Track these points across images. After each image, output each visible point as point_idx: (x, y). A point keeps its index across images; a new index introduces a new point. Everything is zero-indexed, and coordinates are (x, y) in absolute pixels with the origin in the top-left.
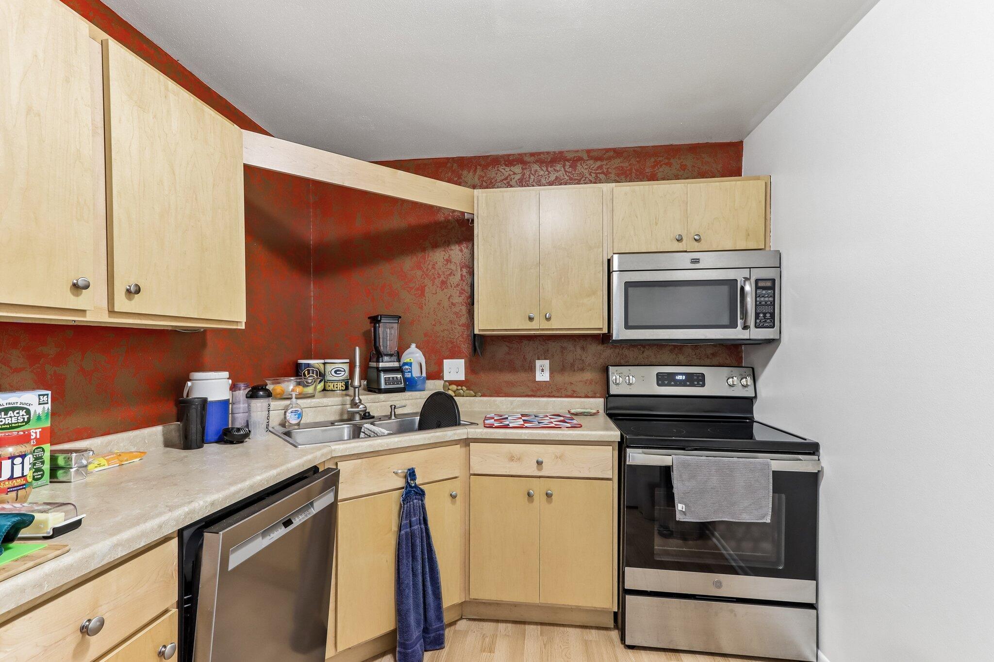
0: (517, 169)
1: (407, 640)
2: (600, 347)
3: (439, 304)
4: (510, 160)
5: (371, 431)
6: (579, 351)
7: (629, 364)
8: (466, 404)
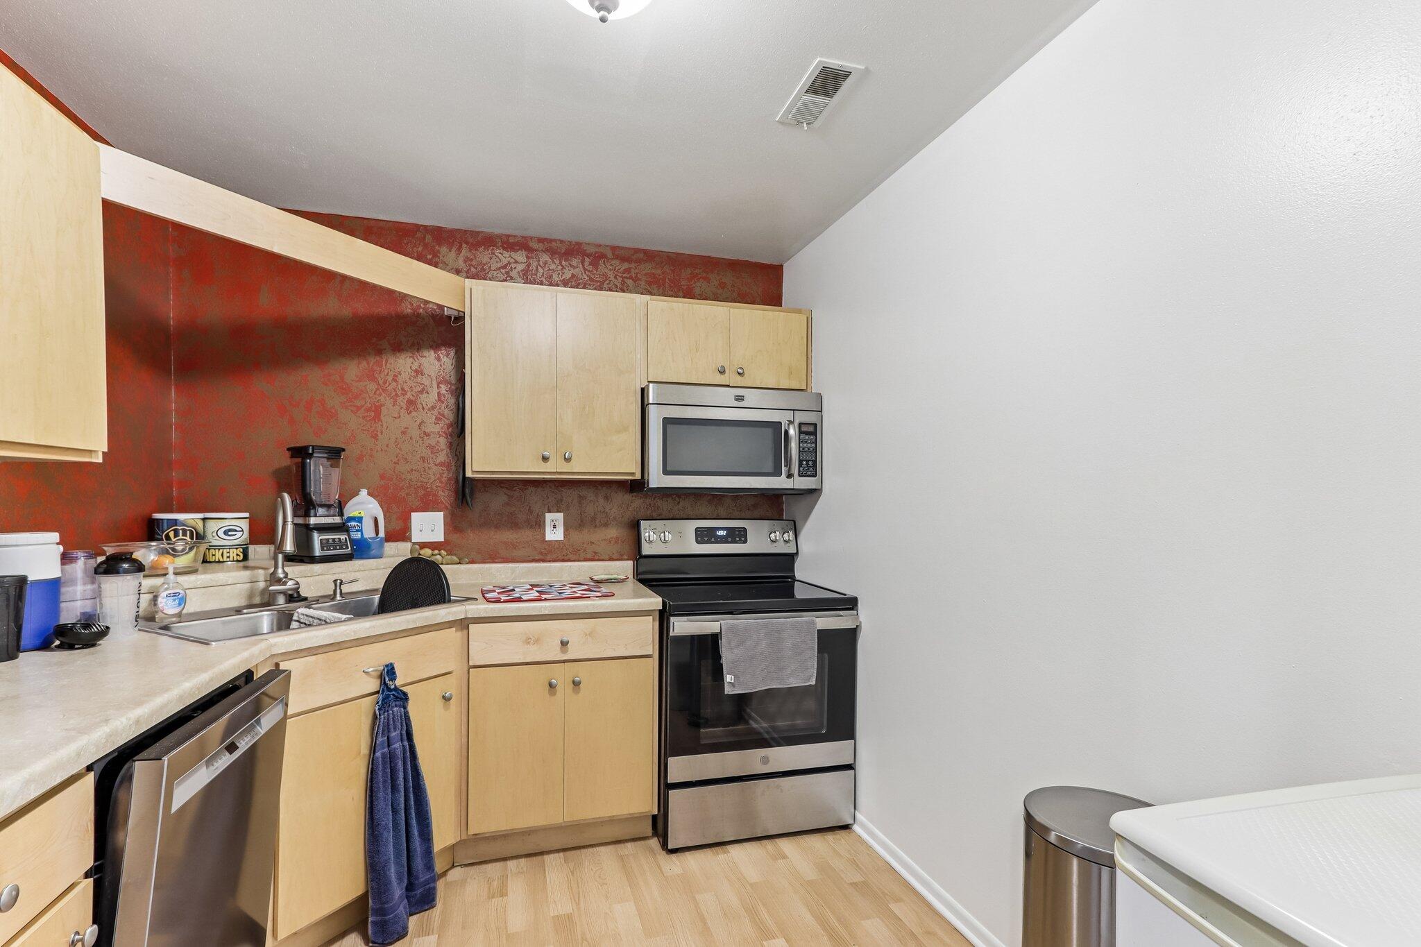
0: (520, 256)
1: (387, 902)
2: (628, 497)
3: (404, 433)
4: (511, 243)
5: (312, 617)
6: (601, 501)
7: (663, 517)
8: (458, 575)
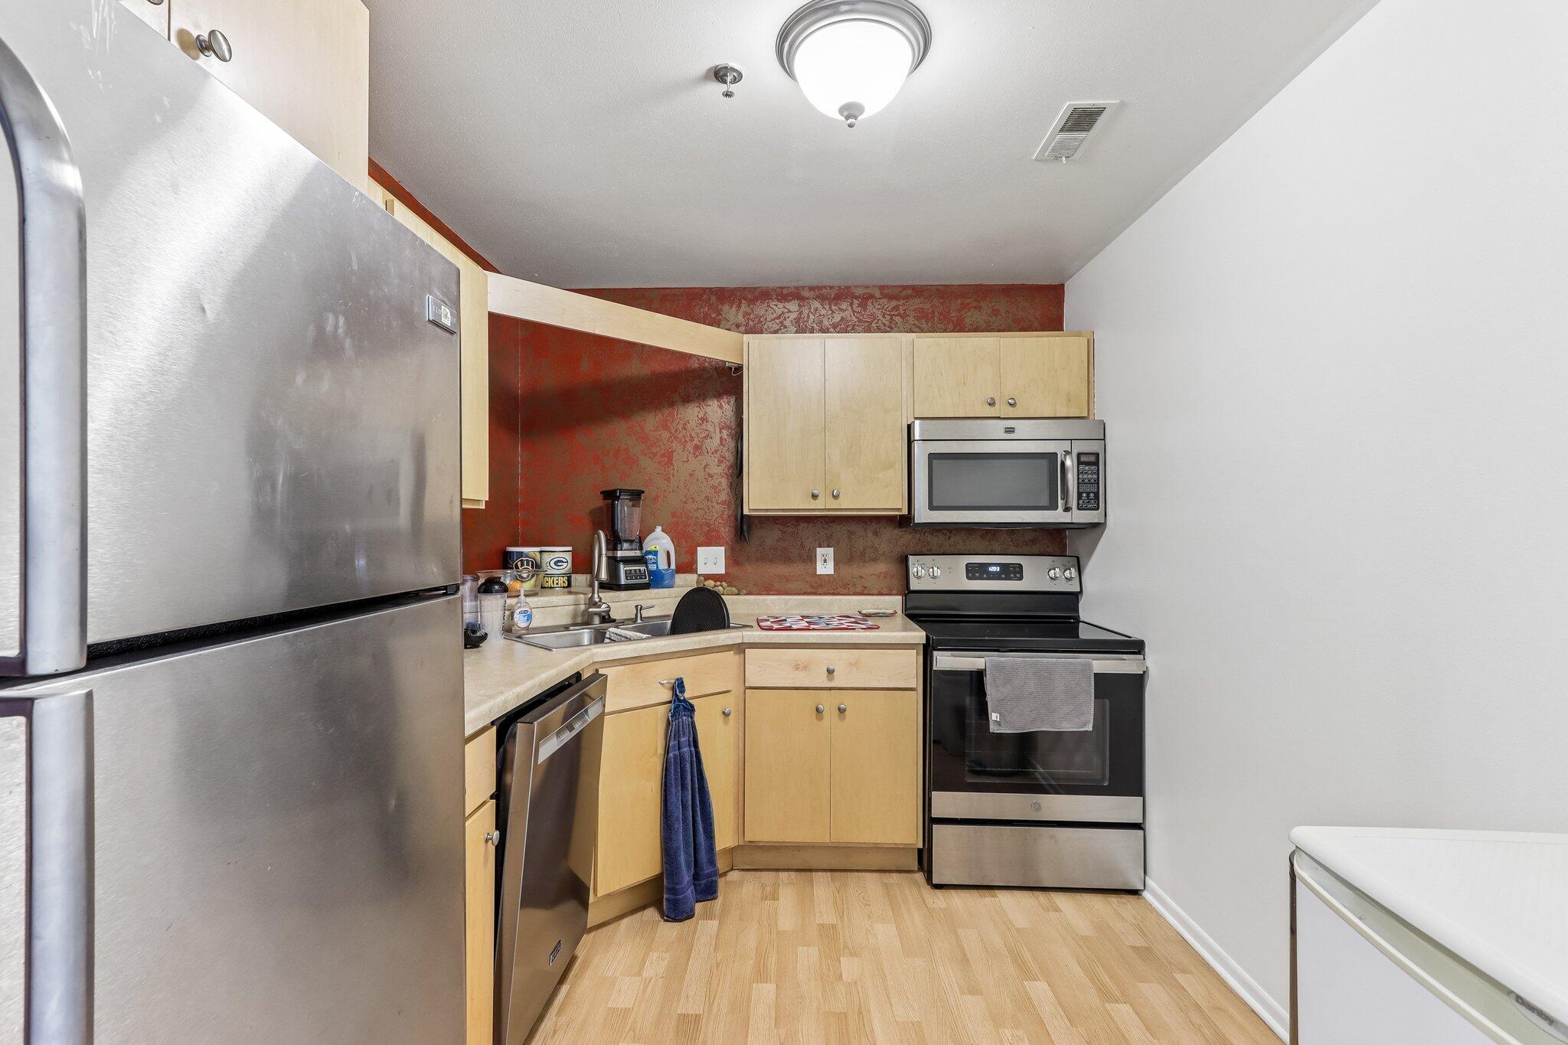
0: (793, 306)
1: (678, 884)
2: (897, 532)
3: (691, 475)
4: (785, 294)
5: (621, 636)
6: (870, 536)
7: (934, 552)
8: (737, 605)
